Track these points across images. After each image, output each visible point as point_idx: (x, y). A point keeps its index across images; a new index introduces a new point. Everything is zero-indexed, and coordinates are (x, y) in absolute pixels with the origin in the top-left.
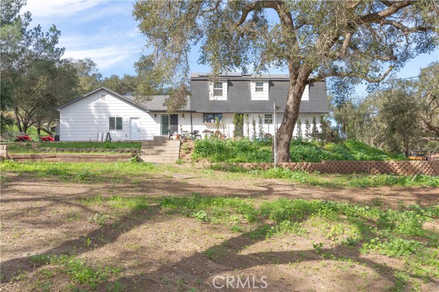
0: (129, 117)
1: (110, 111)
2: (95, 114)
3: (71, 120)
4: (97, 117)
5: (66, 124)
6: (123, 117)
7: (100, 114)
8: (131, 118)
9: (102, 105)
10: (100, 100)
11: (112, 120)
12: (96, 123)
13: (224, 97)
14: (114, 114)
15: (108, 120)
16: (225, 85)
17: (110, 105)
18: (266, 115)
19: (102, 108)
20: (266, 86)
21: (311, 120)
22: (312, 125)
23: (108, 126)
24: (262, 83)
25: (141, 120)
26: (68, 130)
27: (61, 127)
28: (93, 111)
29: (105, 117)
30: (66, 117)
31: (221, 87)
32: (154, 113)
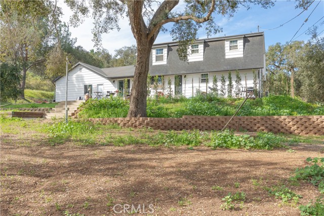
0: (96, 84)
1: (85, 80)
2: (75, 83)
3: (62, 89)
4: (77, 86)
5: (59, 91)
6: (93, 85)
7: (79, 83)
8: (98, 85)
9: (80, 76)
10: (79, 73)
11: (86, 87)
12: (76, 90)
13: (164, 62)
14: (87, 83)
15: (83, 87)
16: (165, 51)
17: (85, 76)
18: (202, 75)
19: (80, 79)
23: (83, 92)
24: (198, 45)
25: (104, 86)
26: (60, 96)
27: (56, 94)
28: (75, 81)
29: (82, 85)
30: (59, 87)
31: (162, 53)
32: (112, 79)
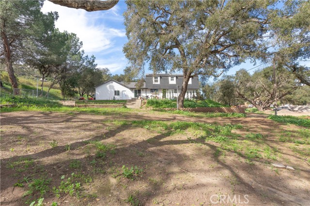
0: (122, 91)
1: (115, 88)
3: (100, 92)
4: (110, 91)
6: (120, 91)
7: (111, 89)
10: (111, 84)
12: (109, 93)
13: (159, 83)
14: (116, 90)
16: (159, 78)
17: (115, 86)
18: (174, 90)
19: (112, 87)
20: (175, 78)
21: (192, 92)
22: (193, 94)
23: (114, 94)
25: (127, 92)
26: (99, 96)
27: (96, 94)
28: (108, 88)
29: (113, 91)
30: (98, 91)
31: (157, 79)
32: (131, 89)
